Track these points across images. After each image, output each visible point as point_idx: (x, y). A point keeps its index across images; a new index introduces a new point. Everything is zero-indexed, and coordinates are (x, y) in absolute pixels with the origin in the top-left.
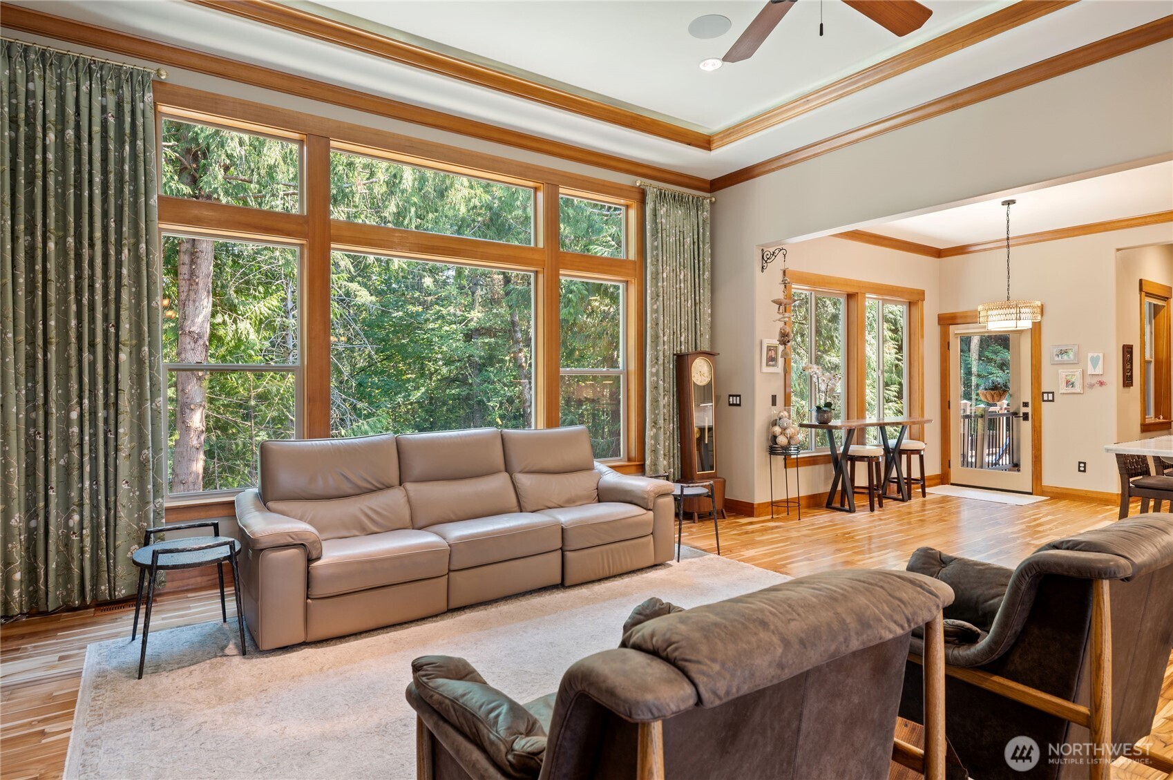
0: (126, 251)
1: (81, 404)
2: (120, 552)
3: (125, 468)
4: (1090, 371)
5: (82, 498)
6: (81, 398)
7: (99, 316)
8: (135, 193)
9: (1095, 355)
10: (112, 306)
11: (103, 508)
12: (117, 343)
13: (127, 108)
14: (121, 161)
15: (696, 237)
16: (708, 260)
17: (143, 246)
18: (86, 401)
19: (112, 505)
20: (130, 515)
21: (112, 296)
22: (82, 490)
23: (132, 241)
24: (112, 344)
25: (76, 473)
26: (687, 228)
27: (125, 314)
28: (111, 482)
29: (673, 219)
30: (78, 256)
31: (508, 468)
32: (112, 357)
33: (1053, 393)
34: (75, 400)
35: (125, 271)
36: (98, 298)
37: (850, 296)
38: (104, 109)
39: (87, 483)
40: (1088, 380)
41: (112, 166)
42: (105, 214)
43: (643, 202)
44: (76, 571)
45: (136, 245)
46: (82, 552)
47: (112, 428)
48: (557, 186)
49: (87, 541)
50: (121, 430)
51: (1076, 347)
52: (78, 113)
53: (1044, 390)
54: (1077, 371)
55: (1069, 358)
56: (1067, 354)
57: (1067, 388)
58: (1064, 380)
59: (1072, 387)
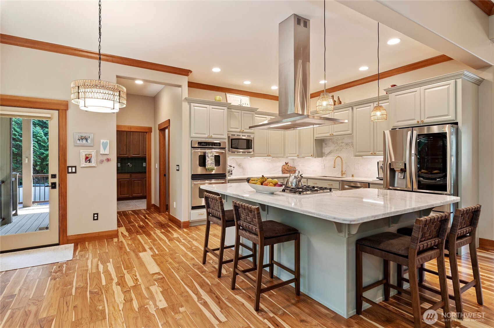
4: (102, 152)
9: (105, 141)
33: (75, 167)
40: (101, 158)
51: (92, 135)
53: (68, 165)
54: (93, 152)
55: (87, 142)
56: (87, 140)
57: (86, 163)
58: (84, 158)
59: (89, 162)
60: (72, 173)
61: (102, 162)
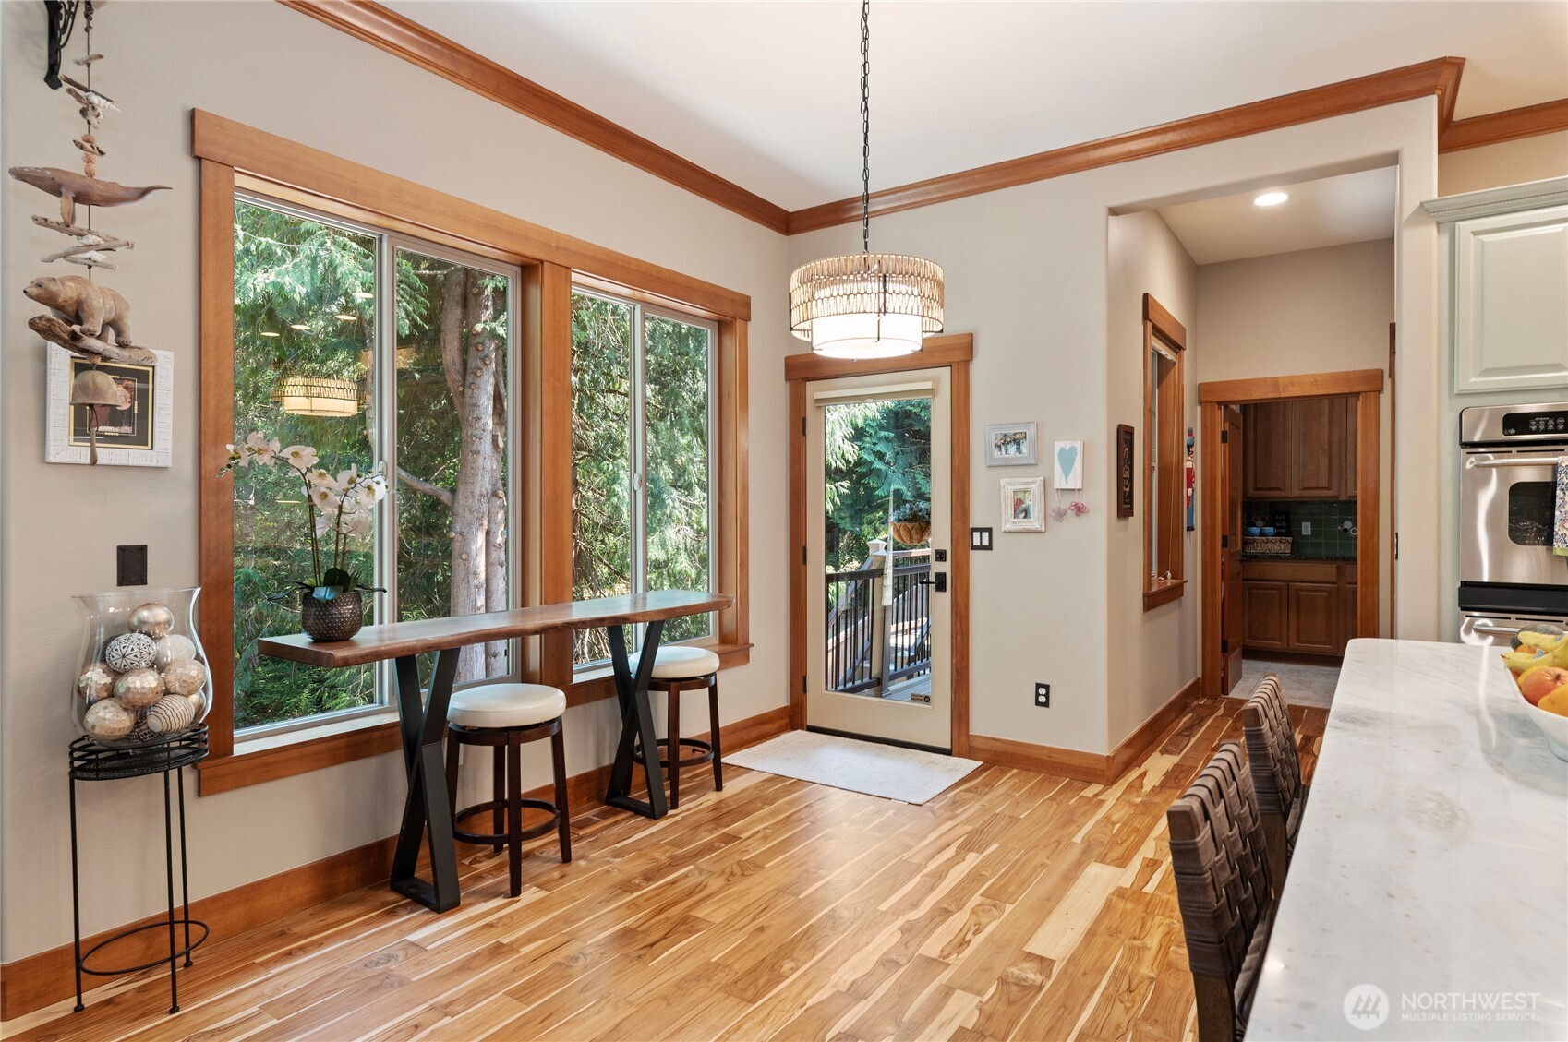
4: (1059, 482)
9: (1068, 445)
33: (989, 530)
37: (528, 266)
40: (1056, 502)
51: (1033, 428)
53: (973, 524)
54: (1033, 482)
55: (1020, 453)
56: (1017, 443)
57: (1016, 520)
58: (1011, 503)
59: (1025, 517)
60: (981, 548)
61: (1061, 515)
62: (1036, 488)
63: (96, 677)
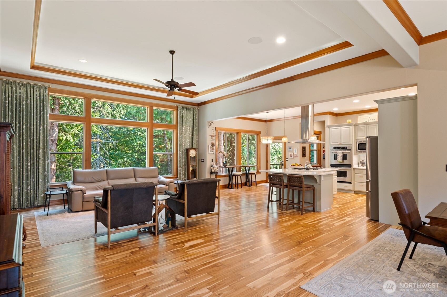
0: (41, 127)
1: (31, 162)
2: (39, 195)
3: (41, 176)
4: (295, 153)
5: (31, 183)
6: (31, 160)
7: (35, 142)
8: (44, 114)
9: (296, 149)
10: (38, 140)
11: (35, 185)
12: (39, 148)
13: (42, 95)
14: (40, 107)
15: (193, 118)
16: (197, 124)
17: (45, 126)
18: (32, 161)
19: (38, 185)
20: (42, 187)
21: (38, 137)
22: (31, 181)
23: (43, 124)
24: (38, 148)
25: (29, 177)
26: (190, 116)
27: (41, 141)
28: (38, 179)
29: (186, 114)
30: (30, 129)
31: (135, 177)
32: (38, 151)
33: (288, 159)
34: (29, 161)
35: (41, 132)
36: (35, 138)
37: (237, 133)
38: (37, 95)
39: (32, 180)
40: (295, 155)
41: (38, 108)
42: (37, 118)
43: (178, 110)
44: (29, 199)
45: (44, 126)
46: (31, 195)
47: (38, 167)
48: (153, 107)
49: (32, 192)
50: (40, 168)
51: (292, 147)
52: (31, 96)
53: (286, 158)
56: (291, 149)
57: (291, 157)
58: (290, 155)
60: (287, 161)
61: (295, 157)
62: (293, 154)
63: (212, 168)
